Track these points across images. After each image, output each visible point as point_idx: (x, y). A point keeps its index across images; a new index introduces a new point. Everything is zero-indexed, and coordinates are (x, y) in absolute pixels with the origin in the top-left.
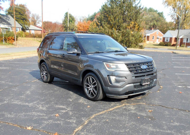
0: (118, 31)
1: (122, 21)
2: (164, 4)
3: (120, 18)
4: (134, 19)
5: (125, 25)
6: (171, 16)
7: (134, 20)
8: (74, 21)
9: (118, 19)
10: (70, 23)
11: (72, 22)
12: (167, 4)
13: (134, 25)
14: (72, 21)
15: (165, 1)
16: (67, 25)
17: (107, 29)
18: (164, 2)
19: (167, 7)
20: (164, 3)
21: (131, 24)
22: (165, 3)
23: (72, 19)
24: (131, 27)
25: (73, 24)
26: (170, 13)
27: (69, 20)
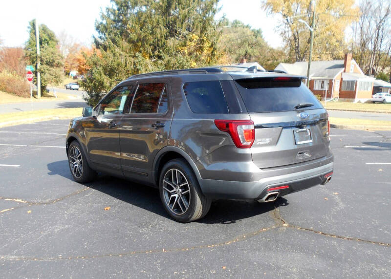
0: (157, 61)
1: (165, 31)
2: (266, 9)
3: (158, 23)
4: (197, 28)
5: (172, 44)
6: (282, 33)
7: (199, 31)
8: (54, 43)
9: (152, 25)
10: (43, 47)
11: (48, 43)
12: (271, 9)
13: (198, 44)
14: (50, 42)
15: (266, 2)
16: (33, 52)
17: (120, 55)
18: (264, 5)
19: (271, 15)
20: (265, 7)
21: (191, 40)
22: (267, 6)
23: (48, 35)
24: (192, 49)
25: (51, 50)
26: (278, 27)
27: (40, 39)
